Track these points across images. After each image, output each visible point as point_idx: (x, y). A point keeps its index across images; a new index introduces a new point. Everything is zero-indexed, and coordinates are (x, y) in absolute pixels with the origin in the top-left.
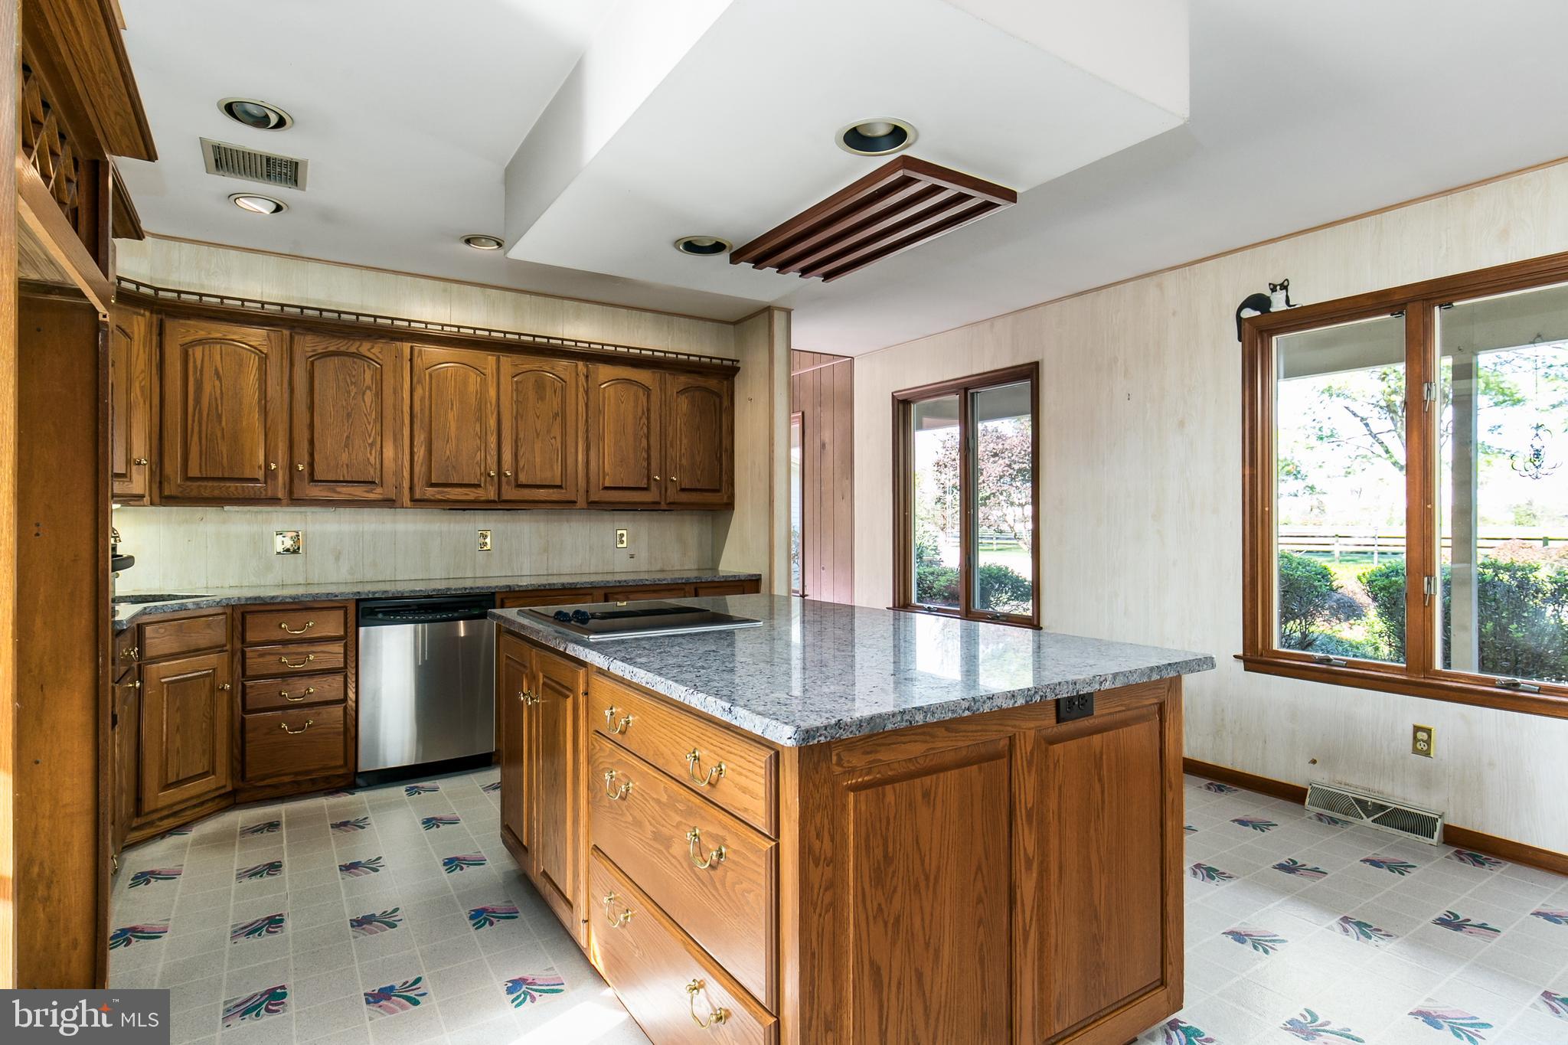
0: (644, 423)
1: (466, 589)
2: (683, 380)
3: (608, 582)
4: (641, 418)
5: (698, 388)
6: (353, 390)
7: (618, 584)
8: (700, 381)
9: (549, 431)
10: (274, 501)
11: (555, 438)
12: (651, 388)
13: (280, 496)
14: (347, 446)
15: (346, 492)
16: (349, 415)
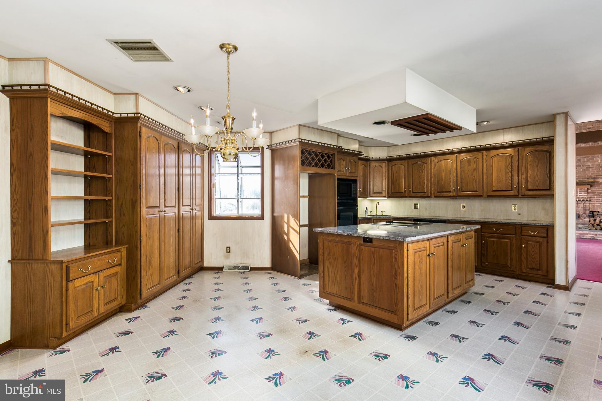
0: (510, 168)
1: (437, 219)
2: (528, 149)
3: (481, 221)
4: (508, 166)
5: (538, 151)
6: (420, 171)
7: (484, 222)
8: (539, 148)
9: (472, 175)
10: (406, 197)
11: (474, 176)
12: (513, 155)
13: (407, 196)
14: (419, 184)
15: (419, 194)
16: (420, 177)
